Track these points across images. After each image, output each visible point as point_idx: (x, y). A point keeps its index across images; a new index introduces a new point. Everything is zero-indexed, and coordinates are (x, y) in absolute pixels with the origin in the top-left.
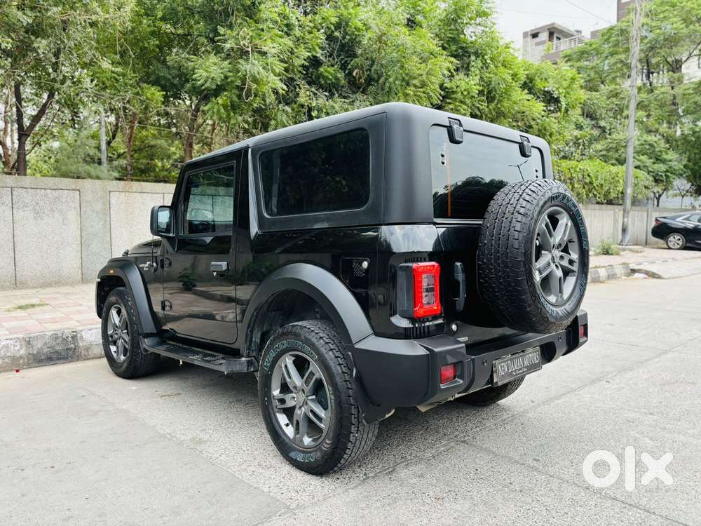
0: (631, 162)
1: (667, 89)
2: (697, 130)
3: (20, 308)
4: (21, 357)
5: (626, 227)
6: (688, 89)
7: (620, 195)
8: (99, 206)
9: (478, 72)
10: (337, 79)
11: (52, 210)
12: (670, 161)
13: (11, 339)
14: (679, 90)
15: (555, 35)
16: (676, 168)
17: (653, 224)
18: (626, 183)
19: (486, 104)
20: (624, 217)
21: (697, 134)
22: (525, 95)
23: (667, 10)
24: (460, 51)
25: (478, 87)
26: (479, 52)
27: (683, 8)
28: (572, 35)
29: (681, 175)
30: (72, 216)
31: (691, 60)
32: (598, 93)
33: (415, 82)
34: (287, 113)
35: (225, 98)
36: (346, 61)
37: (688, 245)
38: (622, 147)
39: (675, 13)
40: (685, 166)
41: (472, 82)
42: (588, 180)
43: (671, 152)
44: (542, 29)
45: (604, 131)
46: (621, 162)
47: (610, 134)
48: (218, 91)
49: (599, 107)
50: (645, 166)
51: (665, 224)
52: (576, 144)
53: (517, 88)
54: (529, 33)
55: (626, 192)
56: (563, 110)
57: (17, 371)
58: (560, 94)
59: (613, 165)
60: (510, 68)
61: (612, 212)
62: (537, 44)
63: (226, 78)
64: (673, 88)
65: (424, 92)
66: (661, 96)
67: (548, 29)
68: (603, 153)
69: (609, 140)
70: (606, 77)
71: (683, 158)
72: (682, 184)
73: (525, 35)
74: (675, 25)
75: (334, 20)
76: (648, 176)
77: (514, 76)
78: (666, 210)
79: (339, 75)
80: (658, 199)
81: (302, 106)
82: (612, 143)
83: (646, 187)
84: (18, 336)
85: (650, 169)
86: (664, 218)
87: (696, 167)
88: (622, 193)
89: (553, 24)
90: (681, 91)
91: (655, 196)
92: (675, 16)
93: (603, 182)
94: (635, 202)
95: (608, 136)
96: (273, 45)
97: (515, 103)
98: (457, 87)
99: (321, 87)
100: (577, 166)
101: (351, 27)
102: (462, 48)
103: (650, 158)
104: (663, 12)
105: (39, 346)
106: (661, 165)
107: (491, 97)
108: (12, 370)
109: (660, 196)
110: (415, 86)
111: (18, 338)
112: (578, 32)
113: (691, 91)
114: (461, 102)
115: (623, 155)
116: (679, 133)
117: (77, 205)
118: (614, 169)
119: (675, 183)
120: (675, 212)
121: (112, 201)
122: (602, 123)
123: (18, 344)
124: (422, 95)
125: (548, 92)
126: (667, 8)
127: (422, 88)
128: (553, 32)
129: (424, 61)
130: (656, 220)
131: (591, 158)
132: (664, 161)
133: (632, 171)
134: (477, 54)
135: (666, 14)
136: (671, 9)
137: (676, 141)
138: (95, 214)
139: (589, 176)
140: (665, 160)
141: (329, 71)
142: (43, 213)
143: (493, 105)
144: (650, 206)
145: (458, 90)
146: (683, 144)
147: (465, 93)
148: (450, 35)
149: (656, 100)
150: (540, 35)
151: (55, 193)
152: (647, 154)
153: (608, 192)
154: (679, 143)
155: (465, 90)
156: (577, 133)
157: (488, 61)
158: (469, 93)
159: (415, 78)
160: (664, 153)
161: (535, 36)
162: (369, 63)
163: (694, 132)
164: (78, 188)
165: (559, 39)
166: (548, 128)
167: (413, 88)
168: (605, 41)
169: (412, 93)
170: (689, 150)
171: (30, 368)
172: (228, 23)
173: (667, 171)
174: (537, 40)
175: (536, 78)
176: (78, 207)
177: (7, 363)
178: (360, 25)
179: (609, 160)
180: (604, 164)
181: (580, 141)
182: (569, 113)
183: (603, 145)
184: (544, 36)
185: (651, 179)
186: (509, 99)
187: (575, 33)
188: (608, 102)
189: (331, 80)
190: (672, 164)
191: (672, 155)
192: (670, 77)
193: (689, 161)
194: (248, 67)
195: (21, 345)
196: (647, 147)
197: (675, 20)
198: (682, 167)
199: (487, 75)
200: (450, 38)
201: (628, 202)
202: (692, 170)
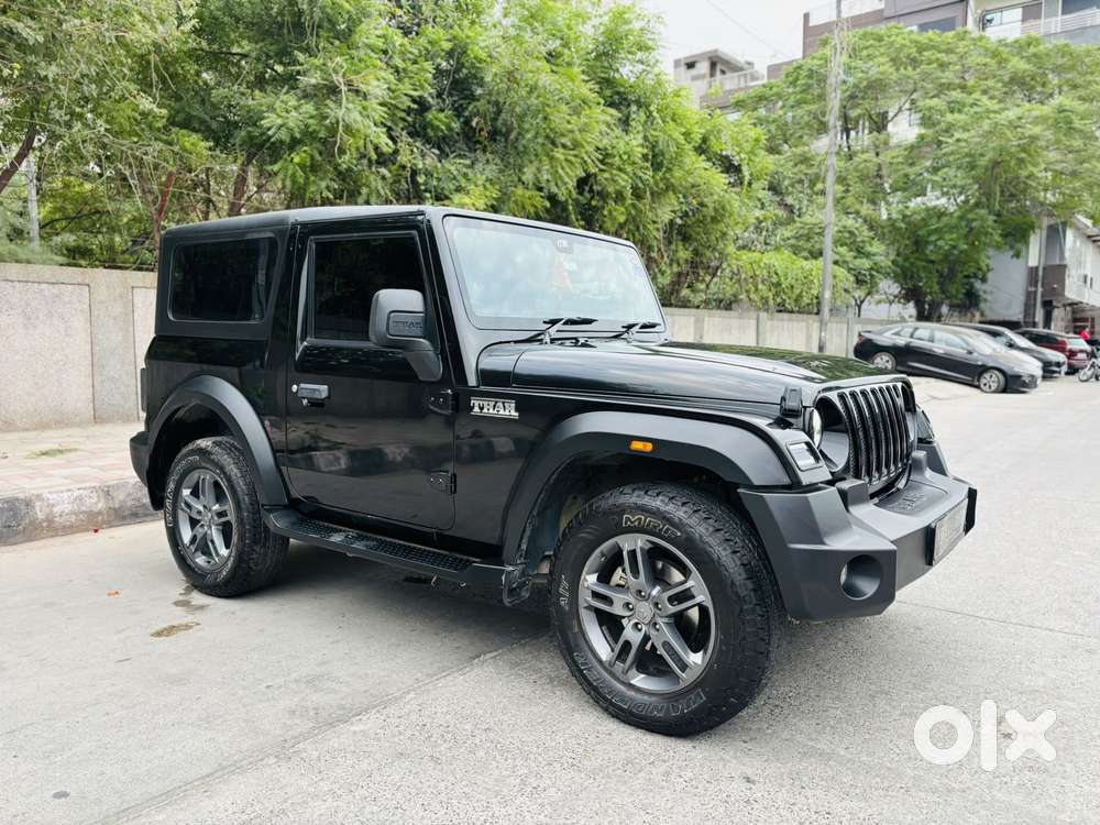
0: (829, 255)
1: (870, 155)
2: (909, 213)
3: (44, 454)
4: (100, 513)
5: (825, 343)
6: (898, 156)
7: (815, 301)
8: (117, 309)
9: (640, 128)
10: (450, 129)
11: (50, 315)
12: (874, 255)
13: (85, 489)
14: (885, 157)
15: (719, 67)
16: (883, 264)
17: (855, 340)
18: (822, 286)
19: (651, 173)
20: (821, 331)
21: (907, 219)
22: (701, 162)
23: (871, 46)
24: (616, 97)
25: (640, 149)
26: (643, 100)
27: (892, 43)
28: (741, 69)
29: (889, 274)
30: (79, 323)
31: (900, 117)
32: (782, 157)
33: (563, 140)
34: (384, 178)
35: (304, 155)
36: (461, 105)
37: (899, 368)
38: (817, 234)
39: (882, 50)
40: (893, 262)
41: (634, 143)
42: (775, 280)
43: (876, 243)
44: (702, 56)
45: (792, 212)
46: (817, 254)
47: (799, 216)
48: (294, 144)
49: (785, 178)
50: (845, 262)
51: (870, 341)
52: (758, 229)
53: (691, 153)
54: (683, 63)
55: (823, 296)
56: (746, 183)
57: (96, 531)
58: (741, 160)
59: (806, 259)
60: (682, 125)
61: (804, 324)
62: (695, 78)
63: (307, 126)
64: (877, 154)
65: (576, 156)
66: (862, 165)
67: (710, 58)
68: (792, 241)
69: (798, 225)
70: (791, 135)
71: (891, 252)
72: (889, 287)
73: (677, 63)
74: (882, 69)
75: (447, 46)
76: (849, 275)
77: (687, 135)
78: (871, 321)
79: (453, 125)
80: (859, 307)
81: (404, 167)
82: (802, 228)
83: (846, 290)
84: (94, 484)
85: (851, 266)
86: (869, 332)
87: (907, 264)
88: (817, 298)
89: (716, 51)
90: (888, 160)
91: (856, 304)
92: (882, 54)
93: (793, 282)
94: (833, 310)
95: (796, 219)
96: (377, 84)
97: (690, 173)
98: (613, 147)
99: (428, 141)
100: (761, 260)
101: (469, 56)
102: (618, 93)
103: (851, 250)
104: (867, 48)
105: (121, 497)
106: (864, 260)
107: (658, 164)
108: (88, 530)
109: (862, 302)
110: (564, 146)
111: (94, 487)
112: (749, 63)
113: (900, 159)
114: (620, 169)
115: (817, 246)
116: (885, 217)
117: (86, 306)
118: (807, 265)
119: (881, 285)
120: (882, 324)
121: (135, 301)
122: (789, 200)
123: (94, 494)
124: (573, 159)
125: (727, 157)
126: (872, 42)
127: (573, 149)
128: (716, 63)
129: (576, 112)
130: (860, 335)
131: (777, 249)
132: (868, 255)
133: (830, 266)
134: (639, 104)
135: (870, 51)
136: (877, 44)
137: (883, 227)
138: (112, 321)
139: (777, 274)
140: (869, 253)
141: (441, 119)
142: (38, 318)
143: (661, 174)
144: (851, 315)
145: (615, 152)
146: (890, 232)
147: (625, 157)
148: (603, 75)
149: (856, 170)
150: (698, 65)
151: (55, 290)
152: (846, 244)
153: (800, 296)
154: (886, 230)
155: (625, 153)
156: (758, 213)
157: (655, 114)
158: (629, 157)
159: (563, 135)
160: (867, 245)
161: (691, 65)
162: (493, 109)
163: (905, 216)
164: (87, 281)
165: (723, 72)
166: (728, 207)
167: (561, 150)
168: (791, 83)
169: (562, 157)
170: (898, 241)
171: (111, 527)
172: (304, 44)
173: (872, 269)
174: (693, 72)
175: (712, 137)
176: (88, 310)
177: (82, 521)
178: (483, 55)
179: (800, 252)
180: (794, 257)
181: (763, 224)
182: (753, 186)
183: (791, 231)
184: (703, 67)
185: (852, 279)
186: (681, 168)
187: (746, 66)
188: (795, 170)
189: (442, 131)
190: (877, 258)
191: (877, 248)
192: (874, 139)
193: (898, 255)
194: (341, 113)
195: (98, 497)
196: (847, 235)
197: (882, 60)
198: (890, 264)
199: (653, 132)
200: (603, 78)
201: (826, 309)
202: (902, 267)
